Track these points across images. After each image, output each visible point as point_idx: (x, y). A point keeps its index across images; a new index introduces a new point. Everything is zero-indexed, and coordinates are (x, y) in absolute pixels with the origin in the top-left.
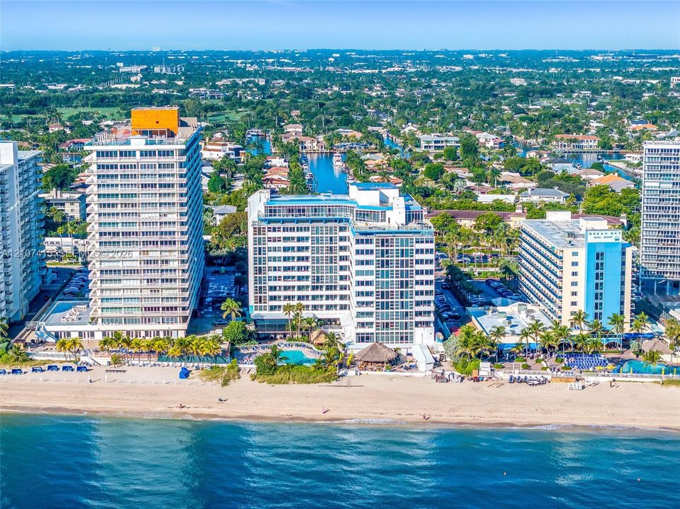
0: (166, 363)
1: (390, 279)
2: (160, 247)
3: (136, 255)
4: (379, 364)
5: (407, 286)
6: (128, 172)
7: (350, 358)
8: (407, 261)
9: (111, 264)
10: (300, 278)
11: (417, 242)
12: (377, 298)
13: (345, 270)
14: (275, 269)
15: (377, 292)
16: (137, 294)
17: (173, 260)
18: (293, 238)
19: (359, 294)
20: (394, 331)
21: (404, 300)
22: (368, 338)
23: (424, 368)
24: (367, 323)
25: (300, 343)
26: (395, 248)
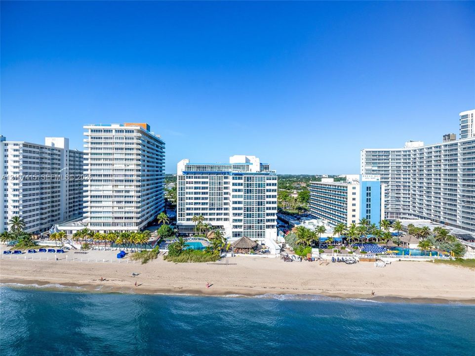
0: (115, 248)
1: (252, 200)
2: (124, 183)
3: (110, 188)
4: (246, 249)
5: (261, 205)
6: (109, 141)
7: (228, 246)
8: (261, 190)
9: (97, 192)
10: (203, 204)
11: (268, 179)
12: (244, 211)
13: (227, 199)
14: (190, 198)
15: (245, 208)
16: (110, 209)
17: (132, 191)
18: (200, 182)
19: (234, 209)
20: (254, 231)
21: (260, 212)
22: (239, 235)
23: (274, 252)
24: (239, 226)
25: (201, 238)
26: (255, 182)
